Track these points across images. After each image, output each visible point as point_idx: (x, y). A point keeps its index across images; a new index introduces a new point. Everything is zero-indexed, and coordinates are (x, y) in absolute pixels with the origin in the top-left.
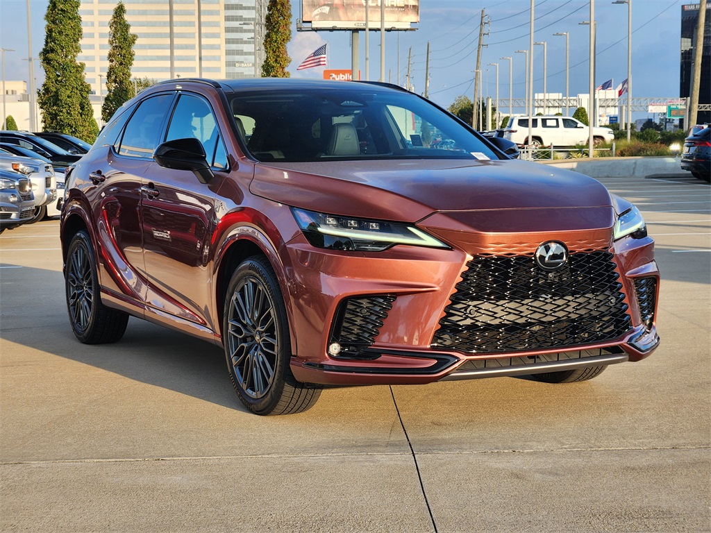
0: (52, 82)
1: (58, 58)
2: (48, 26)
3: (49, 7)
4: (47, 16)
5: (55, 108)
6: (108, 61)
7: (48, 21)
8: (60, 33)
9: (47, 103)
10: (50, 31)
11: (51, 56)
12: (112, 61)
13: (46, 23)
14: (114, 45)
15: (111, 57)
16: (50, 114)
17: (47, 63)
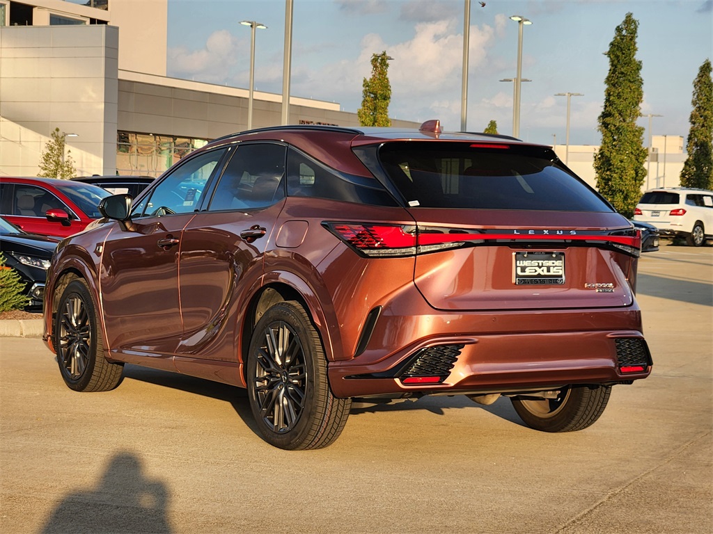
0: (608, 147)
1: (616, 121)
2: (607, 90)
3: (610, 70)
4: (608, 79)
5: (608, 173)
6: (690, 123)
7: (608, 84)
8: (619, 96)
9: (601, 168)
10: (609, 95)
11: (608, 120)
12: (694, 123)
13: (606, 86)
14: (697, 105)
15: (693, 119)
16: (603, 179)
17: (605, 126)
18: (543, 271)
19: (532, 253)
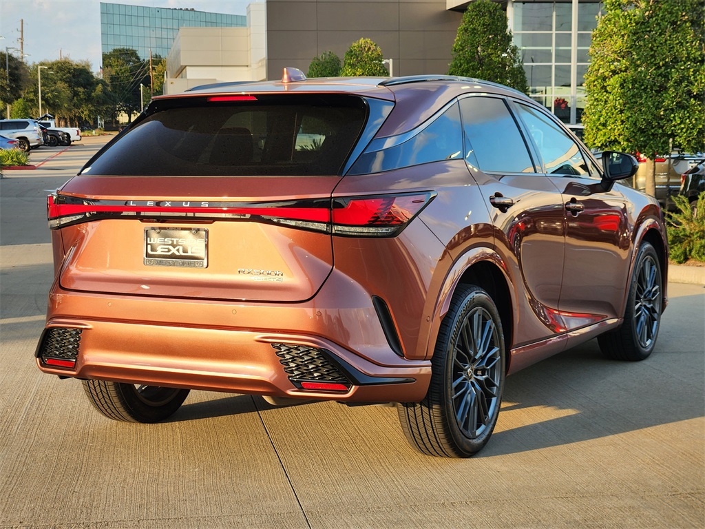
18: (178, 250)
19: (165, 229)
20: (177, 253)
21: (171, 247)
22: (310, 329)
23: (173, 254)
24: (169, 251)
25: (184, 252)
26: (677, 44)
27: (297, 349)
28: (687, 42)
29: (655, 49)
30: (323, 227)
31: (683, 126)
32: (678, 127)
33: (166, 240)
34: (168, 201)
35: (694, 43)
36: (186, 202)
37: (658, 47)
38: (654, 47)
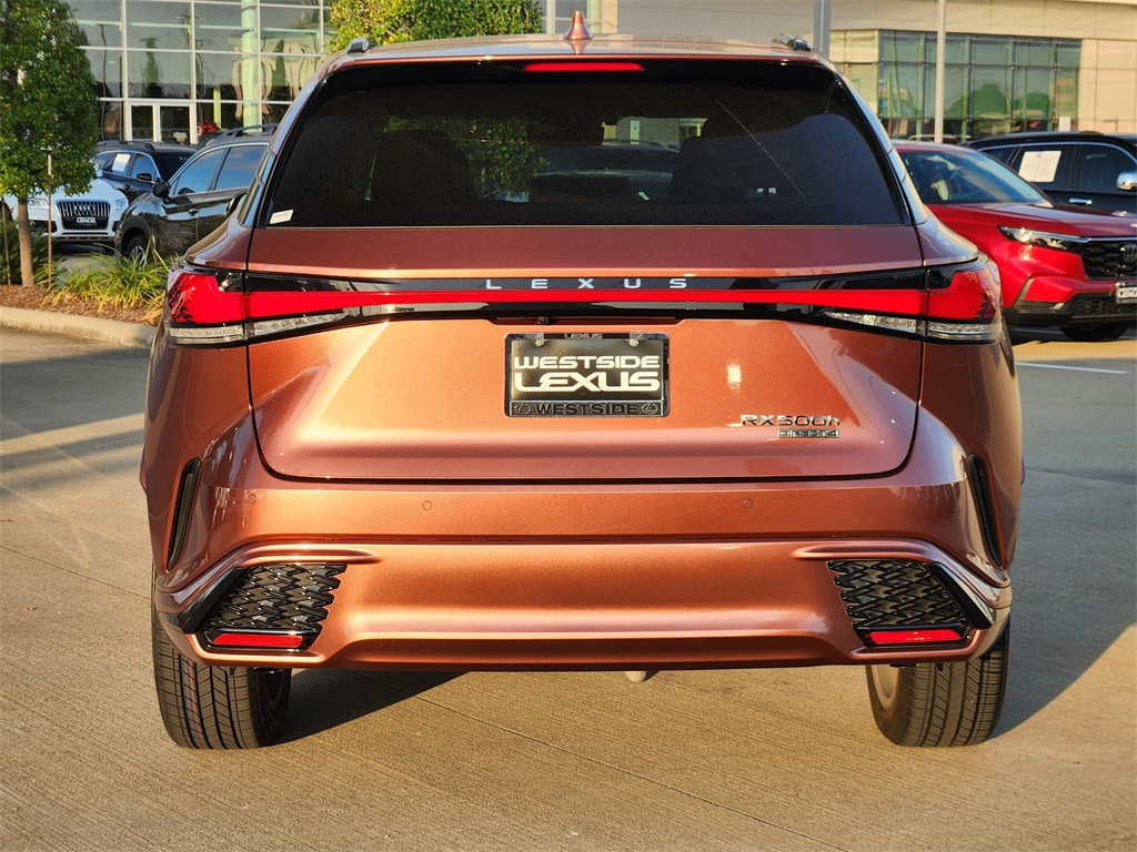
18: (595, 381)
19: (560, 336)
20: (592, 388)
21: (576, 376)
22: (908, 528)
23: (583, 389)
24: (572, 382)
25: (609, 383)
26: (490, 9)
27: (878, 568)
28: (504, 7)
29: (456, 15)
30: (908, 326)
31: (504, 149)
32: (497, 151)
33: (562, 361)
34: (586, 278)
35: (513, 9)
36: (632, 280)
37: (459, 12)
38: (454, 12)
